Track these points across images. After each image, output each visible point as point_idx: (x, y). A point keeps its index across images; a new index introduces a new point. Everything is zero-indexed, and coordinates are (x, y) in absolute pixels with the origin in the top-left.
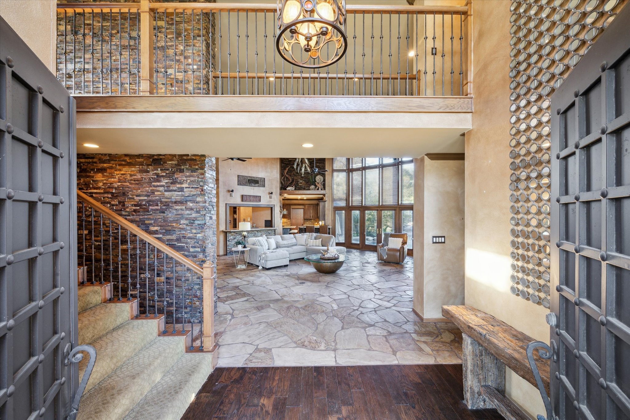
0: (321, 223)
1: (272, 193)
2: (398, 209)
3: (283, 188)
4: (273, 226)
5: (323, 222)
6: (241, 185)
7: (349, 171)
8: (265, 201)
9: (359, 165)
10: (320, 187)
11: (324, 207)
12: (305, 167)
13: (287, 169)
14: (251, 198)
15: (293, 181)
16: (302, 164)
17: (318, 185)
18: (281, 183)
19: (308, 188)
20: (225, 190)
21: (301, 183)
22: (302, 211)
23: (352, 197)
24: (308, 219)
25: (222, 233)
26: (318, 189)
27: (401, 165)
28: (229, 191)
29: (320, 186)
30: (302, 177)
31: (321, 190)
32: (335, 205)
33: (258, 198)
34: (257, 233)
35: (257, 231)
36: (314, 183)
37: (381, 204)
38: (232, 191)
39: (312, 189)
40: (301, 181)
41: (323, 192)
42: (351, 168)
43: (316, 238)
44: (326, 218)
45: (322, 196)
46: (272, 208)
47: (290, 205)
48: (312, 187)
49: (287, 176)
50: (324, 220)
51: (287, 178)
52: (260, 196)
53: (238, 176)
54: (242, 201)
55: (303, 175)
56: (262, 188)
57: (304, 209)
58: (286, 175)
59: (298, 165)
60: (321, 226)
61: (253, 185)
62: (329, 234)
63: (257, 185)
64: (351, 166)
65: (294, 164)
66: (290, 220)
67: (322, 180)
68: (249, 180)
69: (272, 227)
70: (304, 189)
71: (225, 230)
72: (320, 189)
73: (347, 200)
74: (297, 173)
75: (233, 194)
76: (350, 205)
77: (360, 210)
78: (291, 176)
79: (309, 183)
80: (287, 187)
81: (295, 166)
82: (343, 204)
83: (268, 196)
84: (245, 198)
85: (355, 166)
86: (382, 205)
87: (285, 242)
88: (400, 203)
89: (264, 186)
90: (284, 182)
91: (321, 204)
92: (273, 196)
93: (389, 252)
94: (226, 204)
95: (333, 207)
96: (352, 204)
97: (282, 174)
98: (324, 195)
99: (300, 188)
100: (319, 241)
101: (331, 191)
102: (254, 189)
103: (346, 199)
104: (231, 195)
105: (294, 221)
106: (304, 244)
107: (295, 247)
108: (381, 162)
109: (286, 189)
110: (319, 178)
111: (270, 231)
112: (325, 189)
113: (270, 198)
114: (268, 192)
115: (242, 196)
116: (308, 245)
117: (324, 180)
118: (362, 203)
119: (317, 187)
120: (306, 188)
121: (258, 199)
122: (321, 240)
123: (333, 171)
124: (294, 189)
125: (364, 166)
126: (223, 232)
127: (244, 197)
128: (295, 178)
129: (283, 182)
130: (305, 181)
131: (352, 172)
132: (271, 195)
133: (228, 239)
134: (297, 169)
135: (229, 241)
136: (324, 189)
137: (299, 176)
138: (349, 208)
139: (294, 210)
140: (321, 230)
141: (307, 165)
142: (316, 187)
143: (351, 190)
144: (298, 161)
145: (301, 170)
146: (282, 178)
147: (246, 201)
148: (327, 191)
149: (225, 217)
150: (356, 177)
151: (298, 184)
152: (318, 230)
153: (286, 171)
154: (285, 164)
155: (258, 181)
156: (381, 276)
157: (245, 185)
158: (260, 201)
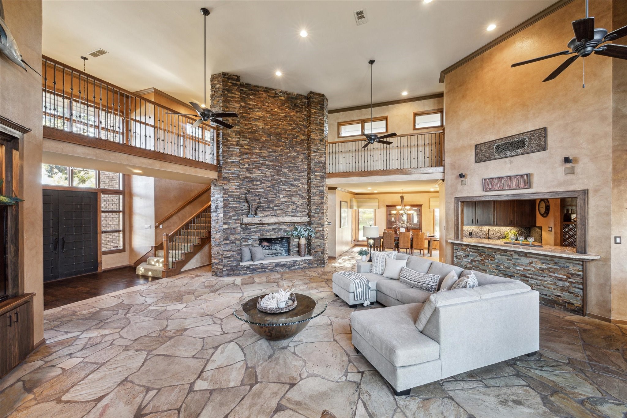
6: (483, 161)
8: (541, 183)
20: (454, 176)
33: (525, 180)
34: (515, 256)
52: (530, 174)
53: (476, 146)
54: (484, 190)
56: (537, 155)
61: (509, 153)
63: (520, 151)
68: (498, 147)
75: (467, 180)
84: (487, 185)
89: (544, 148)
92: (579, 165)
94: (456, 199)
102: (510, 162)
104: (463, 183)
113: (568, 172)
115: (485, 181)
121: (521, 181)
132: (569, 165)
147: (491, 189)
155: (523, 141)
156: (159, 390)
157: (490, 160)
158: (529, 185)
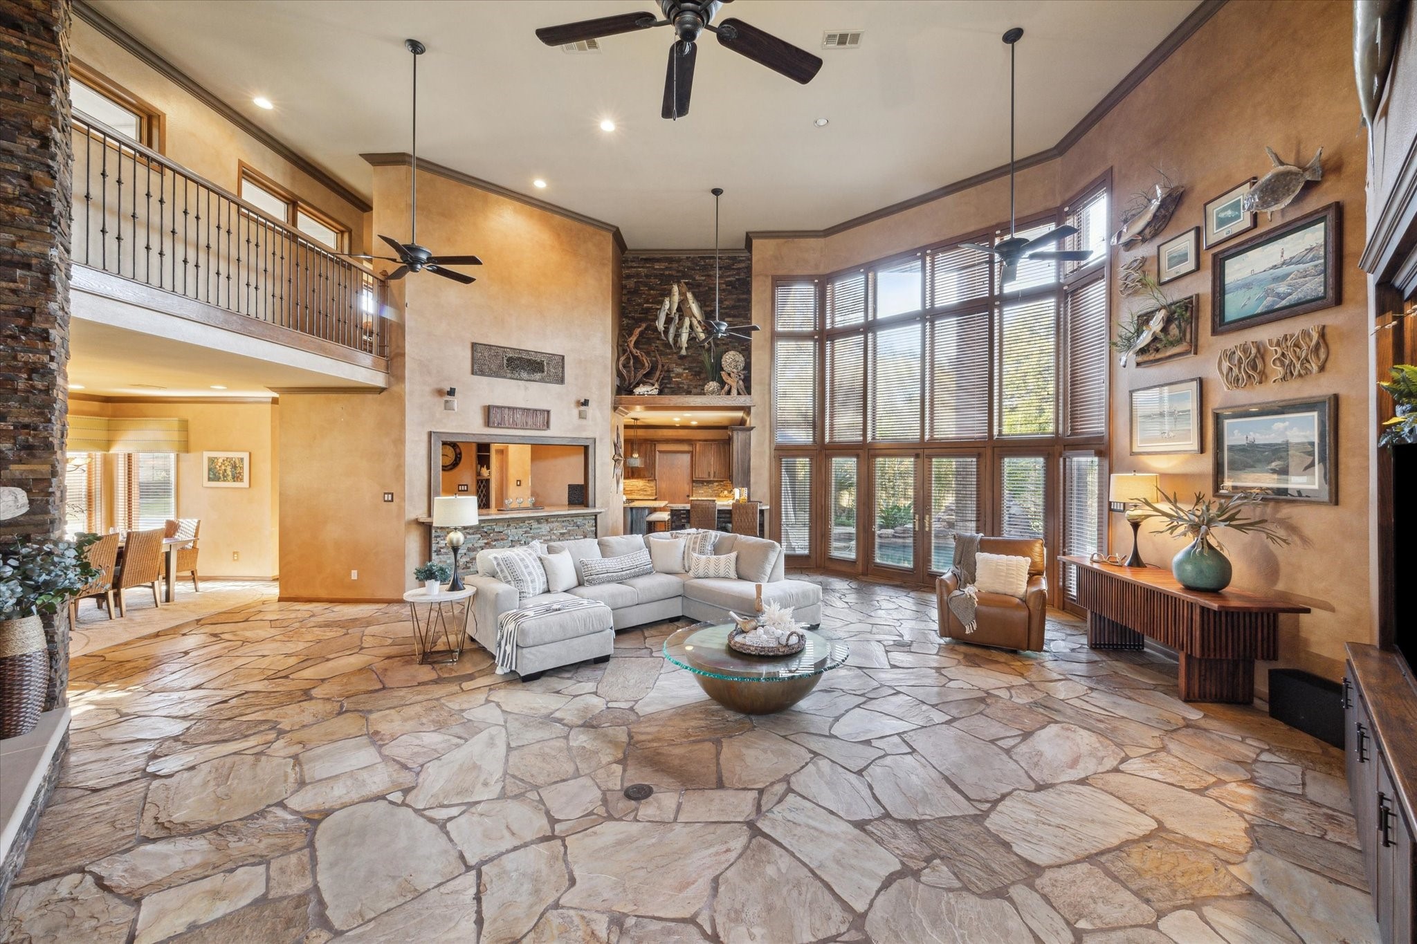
0: (739, 494)
1: (586, 403)
2: (989, 452)
3: (624, 389)
4: (591, 503)
5: (745, 490)
6: (482, 374)
7: (824, 336)
8: (563, 427)
9: (857, 318)
10: (734, 385)
11: (747, 445)
12: (691, 326)
13: (637, 331)
14: (518, 416)
15: (653, 369)
16: (681, 319)
17: (729, 381)
18: (619, 374)
19: (698, 390)
20: (428, 389)
21: (679, 375)
22: (686, 458)
23: (832, 417)
24: (702, 482)
25: (414, 526)
26: (729, 393)
27: (1000, 307)
28: (440, 392)
29: (734, 382)
30: (682, 358)
31: (739, 394)
32: (779, 440)
33: (543, 417)
34: (535, 525)
35: (538, 520)
36: (716, 372)
37: (927, 437)
38: (452, 392)
39: (713, 393)
40: (679, 370)
41: (743, 400)
42: (828, 327)
43: (717, 550)
44: (752, 480)
45: (740, 414)
46: (586, 448)
47: (653, 442)
48: (713, 385)
49: (637, 352)
50: (746, 483)
51: (636, 358)
52: (548, 412)
53: (474, 345)
54: (488, 423)
55: (684, 352)
56: (555, 387)
57: (691, 452)
58: (634, 351)
59: (669, 320)
60: (737, 506)
61: (524, 375)
62: (762, 535)
63: (538, 376)
64: (828, 321)
65: (656, 318)
66: (653, 484)
67: (742, 365)
68: (510, 360)
69: (587, 506)
70: (689, 393)
71: (423, 518)
72: (734, 391)
73: (817, 424)
74: (667, 345)
75: (456, 401)
76: (827, 440)
77: (858, 456)
78: (648, 354)
79: (703, 376)
80: (637, 385)
81: (660, 325)
82: (803, 436)
83: (575, 412)
84: (495, 417)
85: (841, 321)
86: (932, 438)
87: (611, 564)
88: (996, 432)
89: (561, 380)
90: (629, 372)
91: (738, 438)
92: (590, 410)
93: (984, 609)
94: (430, 434)
95: (773, 447)
96: (832, 436)
97: (621, 347)
98: (747, 410)
99: (677, 391)
100: (727, 561)
101: (767, 397)
102: (526, 388)
103: (814, 422)
104: (448, 406)
105: (663, 485)
106: (677, 567)
107: (642, 582)
108: (928, 302)
109: (631, 392)
110: (731, 359)
111: (579, 521)
112: (749, 393)
113: (582, 416)
114: (574, 399)
115: (488, 410)
116: (691, 574)
117: (748, 367)
118: (865, 434)
119: (726, 387)
120: (694, 391)
121: (540, 419)
122: (733, 555)
123: (775, 336)
124: (656, 392)
125: (870, 318)
126: (418, 523)
127: (493, 412)
128: (661, 360)
129: (624, 372)
130: (689, 369)
131: (832, 341)
132: (583, 408)
133: (434, 547)
134: (666, 331)
135: (438, 552)
136: (748, 390)
137: (673, 354)
138: (822, 452)
139: (665, 456)
140: (735, 517)
141: (695, 323)
142: (722, 388)
143: (828, 395)
144: (670, 309)
145: (677, 336)
146: (622, 359)
147: (499, 426)
148: (755, 398)
149: (426, 477)
150: (846, 354)
151: (670, 378)
152: (725, 520)
153: (634, 339)
154: (633, 318)
155: (541, 363)
156: (993, 742)
157: (497, 376)
158: (547, 425)
